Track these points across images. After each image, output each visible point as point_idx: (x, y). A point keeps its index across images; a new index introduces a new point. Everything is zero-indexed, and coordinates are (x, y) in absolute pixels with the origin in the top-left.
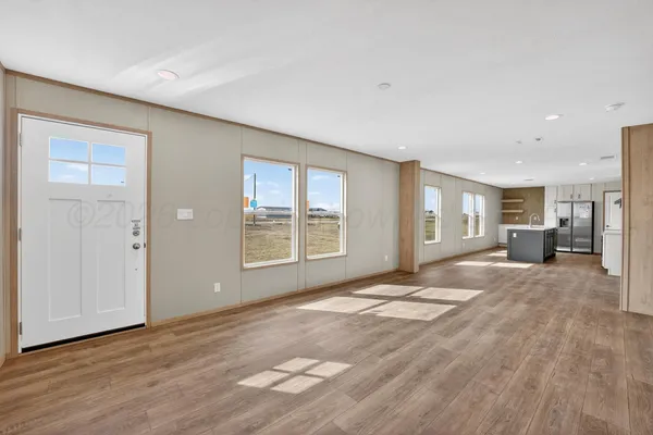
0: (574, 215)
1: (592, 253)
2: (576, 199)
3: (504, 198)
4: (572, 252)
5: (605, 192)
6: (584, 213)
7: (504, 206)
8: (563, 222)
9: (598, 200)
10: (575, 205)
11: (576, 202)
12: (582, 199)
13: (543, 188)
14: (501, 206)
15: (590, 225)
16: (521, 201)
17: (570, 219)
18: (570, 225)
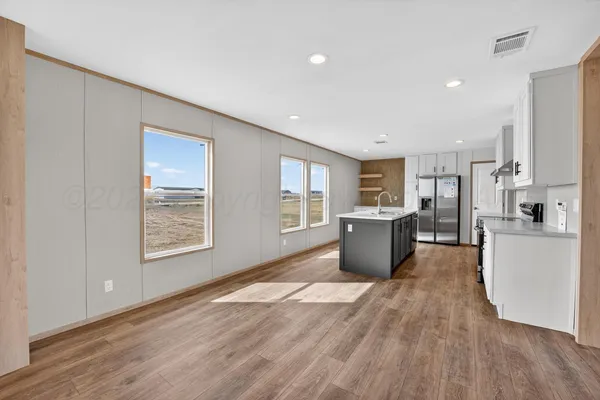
0: (438, 195)
1: (458, 244)
2: (440, 173)
3: (362, 173)
4: (435, 243)
5: (472, 163)
6: (449, 192)
7: (363, 182)
8: (425, 203)
9: (465, 173)
10: (438, 180)
11: (441, 178)
12: (447, 172)
13: (404, 159)
14: (358, 183)
15: (456, 206)
16: (380, 176)
17: (433, 199)
18: (433, 206)
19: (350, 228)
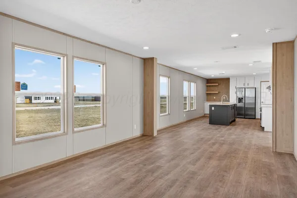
0: (246, 95)
1: (255, 118)
2: (246, 86)
4: (245, 118)
5: (261, 82)
8: (240, 100)
9: (257, 85)
11: (247, 88)
12: (250, 86)
13: (229, 79)
14: (205, 89)
16: (217, 84)
17: (244, 98)
18: (244, 101)
19: (213, 108)
